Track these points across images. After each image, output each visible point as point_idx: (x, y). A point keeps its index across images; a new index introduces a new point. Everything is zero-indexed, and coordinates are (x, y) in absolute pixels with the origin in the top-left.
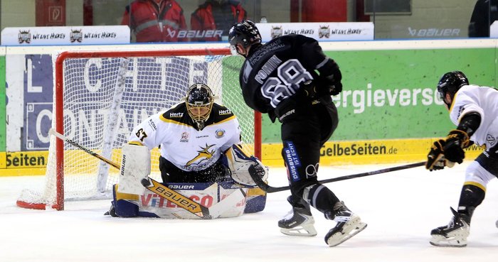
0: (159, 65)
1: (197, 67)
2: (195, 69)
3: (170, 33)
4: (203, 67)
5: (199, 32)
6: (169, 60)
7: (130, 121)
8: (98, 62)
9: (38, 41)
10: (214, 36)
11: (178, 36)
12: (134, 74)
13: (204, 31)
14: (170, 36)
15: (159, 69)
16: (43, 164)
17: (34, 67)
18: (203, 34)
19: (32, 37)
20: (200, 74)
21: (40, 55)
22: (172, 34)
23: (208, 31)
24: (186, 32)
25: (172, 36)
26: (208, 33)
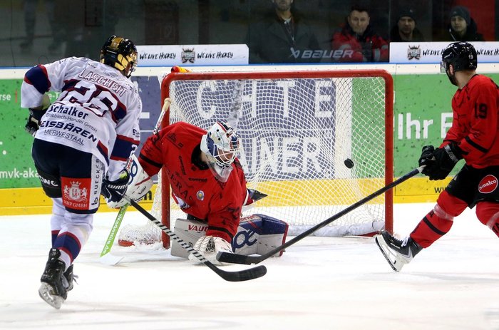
0: (282, 89)
1: (324, 91)
2: (322, 94)
3: (294, 53)
4: (331, 91)
5: (326, 52)
6: (291, 83)
7: (248, 150)
8: (212, 85)
10: (344, 56)
11: (303, 57)
12: (252, 99)
13: (332, 51)
14: (293, 56)
15: (281, 93)
16: (150, 199)
17: (140, 90)
18: (331, 54)
20: (327, 98)
21: (147, 77)
22: (296, 54)
23: (336, 51)
24: (311, 52)
25: (296, 57)
26: (337, 54)
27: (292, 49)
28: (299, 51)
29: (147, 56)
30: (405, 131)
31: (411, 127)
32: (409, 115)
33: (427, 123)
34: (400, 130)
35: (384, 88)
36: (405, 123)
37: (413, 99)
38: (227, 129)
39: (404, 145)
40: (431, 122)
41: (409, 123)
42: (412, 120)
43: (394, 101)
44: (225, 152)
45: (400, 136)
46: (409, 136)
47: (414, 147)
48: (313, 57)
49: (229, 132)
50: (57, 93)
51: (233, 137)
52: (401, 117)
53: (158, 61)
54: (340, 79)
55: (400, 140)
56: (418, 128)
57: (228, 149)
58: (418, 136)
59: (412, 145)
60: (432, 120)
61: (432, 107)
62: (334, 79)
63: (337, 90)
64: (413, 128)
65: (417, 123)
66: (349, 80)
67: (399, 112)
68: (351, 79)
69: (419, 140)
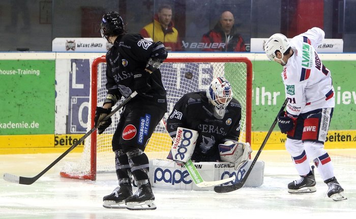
0: (175, 69)
1: (205, 71)
2: (204, 73)
3: (184, 45)
4: (210, 71)
5: (207, 44)
6: (183, 65)
9: (81, 49)
10: (219, 47)
13: (211, 44)
14: (184, 47)
15: (175, 72)
16: (83, 144)
17: (77, 69)
18: (210, 46)
19: (76, 46)
20: (207, 76)
21: (82, 60)
22: (186, 45)
23: (214, 44)
24: (196, 44)
25: (186, 47)
26: (214, 45)
27: (183, 42)
28: (188, 44)
29: (82, 45)
30: (260, 100)
31: (265, 97)
32: (263, 89)
33: (276, 94)
34: (257, 98)
35: (246, 70)
36: (260, 94)
37: (266, 77)
38: (223, 82)
39: (260, 109)
40: (279, 93)
41: (264, 94)
42: (265, 92)
43: (253, 79)
44: (220, 97)
45: (257, 103)
46: (263, 103)
47: (267, 110)
48: (198, 47)
49: (223, 84)
50: (19, 70)
51: (225, 88)
52: (258, 89)
53: (90, 49)
54: (216, 63)
55: (257, 106)
56: (270, 98)
57: (222, 95)
58: (269, 103)
59: (265, 109)
60: (279, 92)
61: (279, 83)
62: (212, 63)
63: (214, 71)
64: (266, 97)
65: (269, 94)
66: (223, 64)
67: (256, 86)
68: (224, 63)
69: (270, 106)
